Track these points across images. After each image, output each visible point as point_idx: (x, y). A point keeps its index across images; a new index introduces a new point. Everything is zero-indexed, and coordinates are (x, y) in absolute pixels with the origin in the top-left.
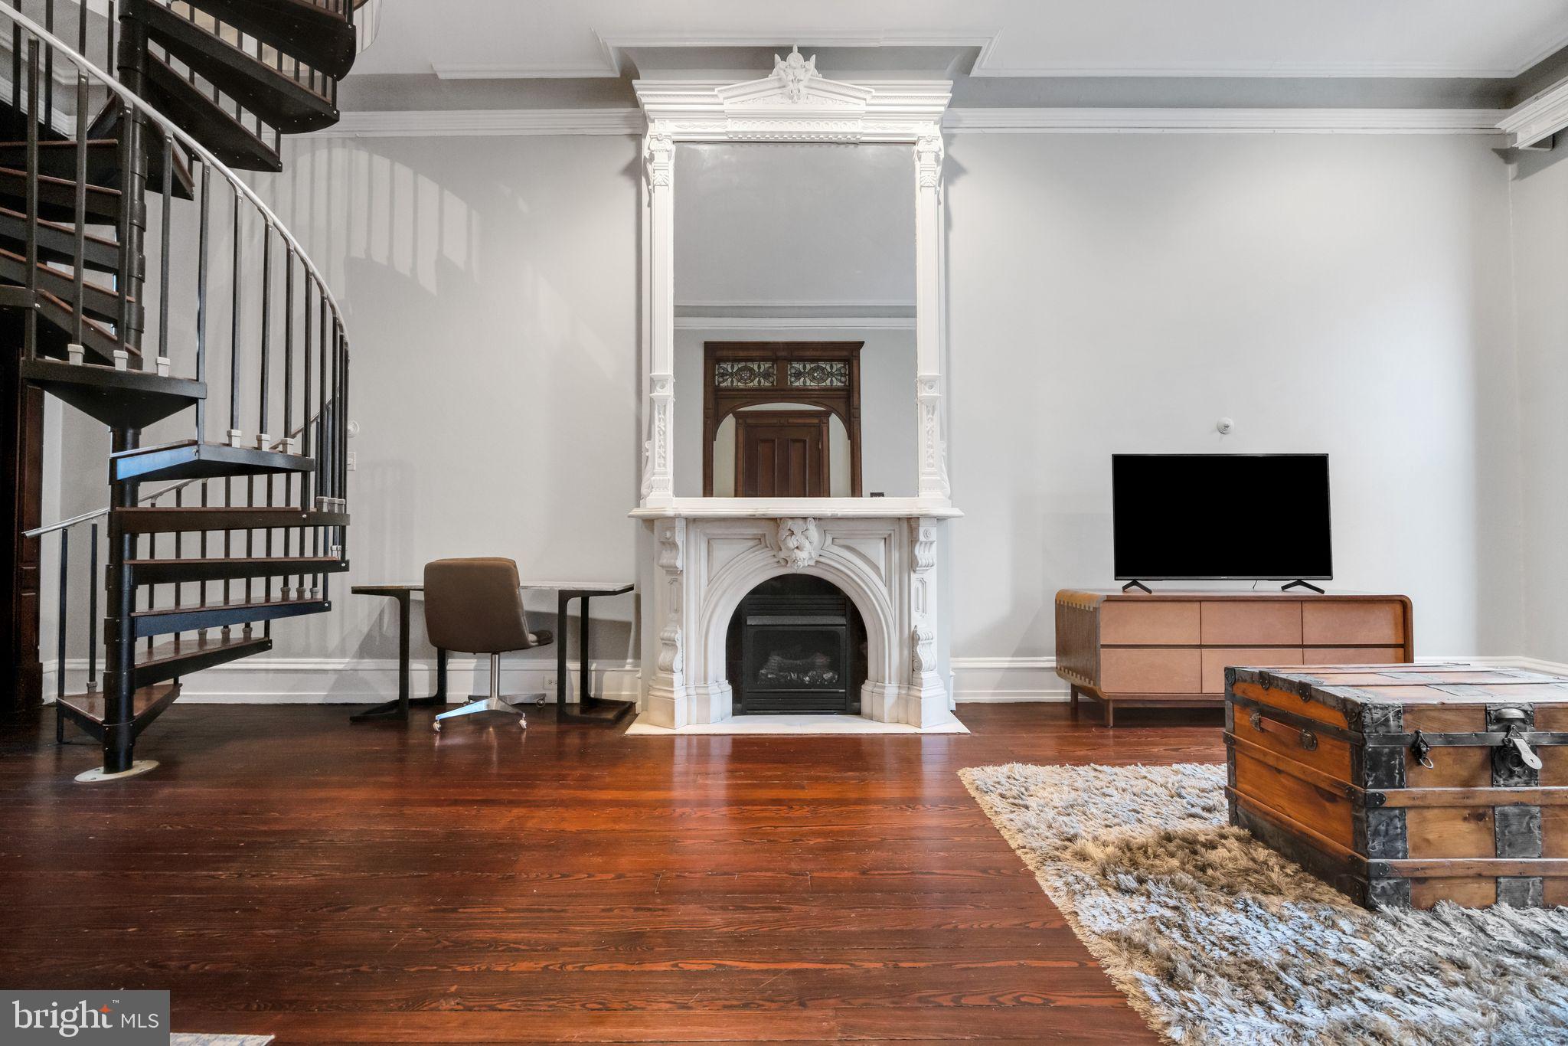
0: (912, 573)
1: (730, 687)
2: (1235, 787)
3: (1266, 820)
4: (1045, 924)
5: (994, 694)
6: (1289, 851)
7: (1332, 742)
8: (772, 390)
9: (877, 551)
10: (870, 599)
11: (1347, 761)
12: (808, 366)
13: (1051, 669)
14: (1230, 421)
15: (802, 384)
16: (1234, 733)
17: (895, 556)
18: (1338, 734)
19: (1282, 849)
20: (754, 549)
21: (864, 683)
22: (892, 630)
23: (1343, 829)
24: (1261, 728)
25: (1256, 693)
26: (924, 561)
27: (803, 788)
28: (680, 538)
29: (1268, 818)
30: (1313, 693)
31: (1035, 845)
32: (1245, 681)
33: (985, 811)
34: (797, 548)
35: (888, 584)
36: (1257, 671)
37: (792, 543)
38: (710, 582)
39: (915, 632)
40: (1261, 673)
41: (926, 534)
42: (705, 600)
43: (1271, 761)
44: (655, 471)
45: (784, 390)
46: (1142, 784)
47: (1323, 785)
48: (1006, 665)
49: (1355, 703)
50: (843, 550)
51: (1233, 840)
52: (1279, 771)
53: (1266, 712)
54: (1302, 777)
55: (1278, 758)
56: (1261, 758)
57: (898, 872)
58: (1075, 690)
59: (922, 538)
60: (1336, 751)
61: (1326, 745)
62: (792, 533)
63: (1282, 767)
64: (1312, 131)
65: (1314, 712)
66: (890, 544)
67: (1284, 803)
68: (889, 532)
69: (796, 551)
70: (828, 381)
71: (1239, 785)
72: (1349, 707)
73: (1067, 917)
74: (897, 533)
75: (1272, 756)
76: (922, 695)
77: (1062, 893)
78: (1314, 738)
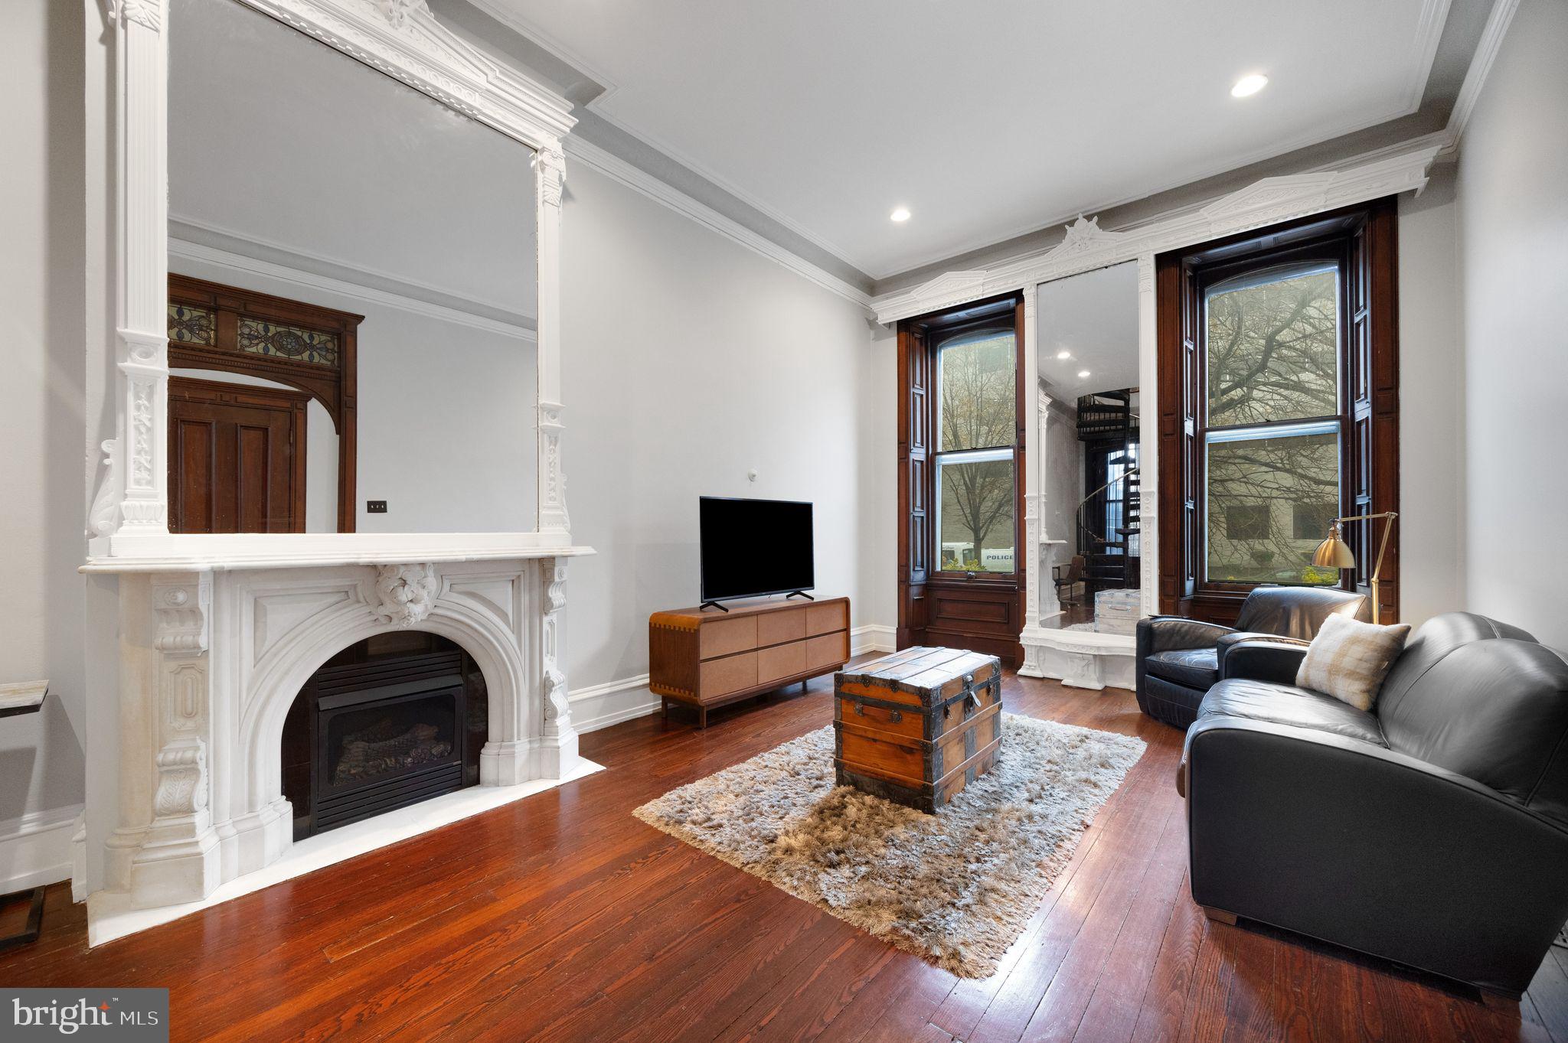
0: (544, 616)
1: (290, 804)
2: (842, 757)
3: (866, 776)
4: (812, 920)
5: (596, 722)
6: (881, 793)
7: (911, 715)
8: (209, 352)
9: (503, 595)
10: (497, 650)
11: (921, 726)
12: (272, 329)
13: (644, 686)
14: (754, 472)
15: (261, 351)
16: (841, 720)
17: (525, 599)
18: (917, 710)
19: (877, 793)
20: (340, 605)
21: (483, 746)
22: (521, 681)
23: (917, 769)
24: (863, 713)
25: (859, 690)
26: (557, 602)
27: (494, 900)
28: (204, 603)
29: (867, 774)
30: (900, 686)
31: (756, 857)
32: (851, 682)
33: (690, 843)
34: (411, 601)
35: (517, 631)
36: (860, 674)
37: (404, 595)
38: (257, 660)
39: (548, 679)
40: (863, 675)
41: (561, 576)
42: (249, 689)
43: (870, 735)
44: (127, 491)
45: (231, 355)
46: (766, 772)
47: (907, 744)
48: (607, 691)
49: (926, 690)
50: (463, 597)
51: (849, 796)
52: (875, 740)
53: (866, 702)
54: (893, 742)
55: (875, 732)
56: (864, 734)
57: (678, 940)
58: (665, 700)
59: (557, 579)
60: (914, 721)
61: (907, 718)
62: (404, 583)
63: (877, 737)
64: (795, 271)
65: (900, 698)
66: (519, 587)
67: (879, 762)
68: (519, 573)
69: (409, 605)
70: (306, 356)
71: (845, 756)
72: (923, 692)
73: (819, 906)
74: (527, 575)
75: (870, 731)
76: (560, 744)
77: (802, 889)
78: (899, 714)
